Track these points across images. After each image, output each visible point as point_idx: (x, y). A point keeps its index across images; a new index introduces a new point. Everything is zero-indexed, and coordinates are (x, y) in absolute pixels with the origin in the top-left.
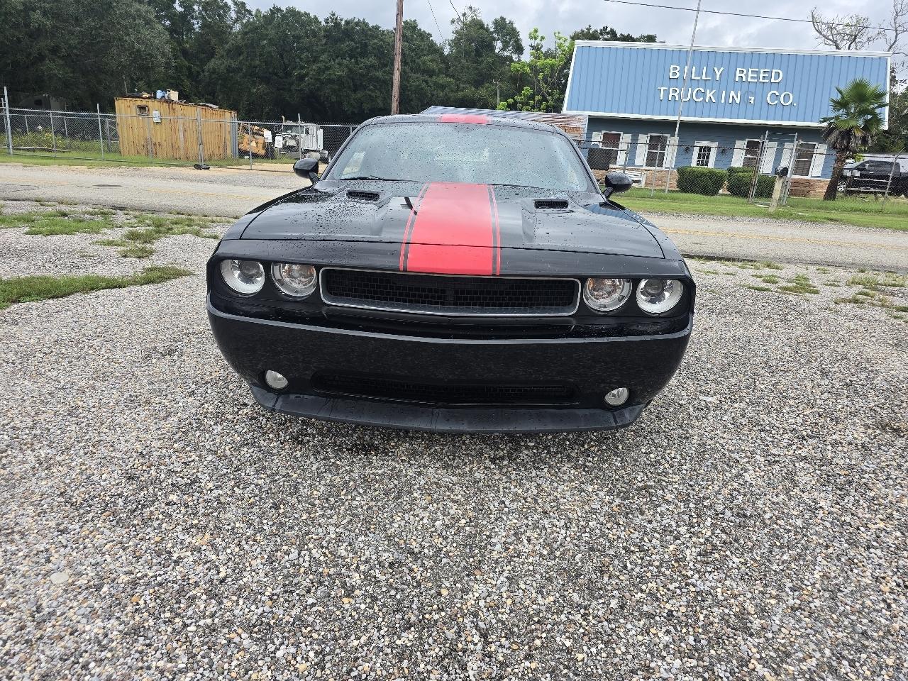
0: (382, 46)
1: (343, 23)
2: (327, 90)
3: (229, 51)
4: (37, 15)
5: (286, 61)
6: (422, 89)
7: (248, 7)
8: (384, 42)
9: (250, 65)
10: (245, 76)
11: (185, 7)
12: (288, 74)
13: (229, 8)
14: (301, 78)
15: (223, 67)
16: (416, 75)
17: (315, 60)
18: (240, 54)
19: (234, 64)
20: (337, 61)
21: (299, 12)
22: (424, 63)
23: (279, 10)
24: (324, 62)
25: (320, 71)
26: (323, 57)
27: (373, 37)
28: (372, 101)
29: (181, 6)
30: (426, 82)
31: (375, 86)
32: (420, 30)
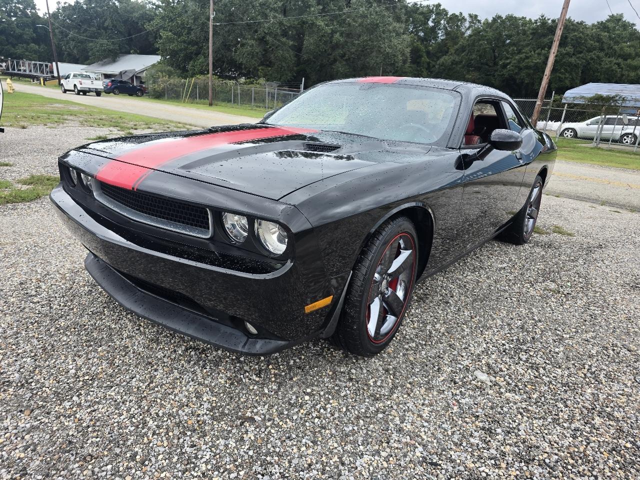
0: (580, 37)
1: (550, 21)
2: (523, 74)
3: (457, 50)
4: (337, 35)
5: (497, 54)
6: (613, 70)
7: (479, 18)
8: (583, 34)
9: (469, 58)
10: (463, 67)
11: (435, 23)
12: (496, 64)
13: (466, 20)
14: (505, 66)
15: (449, 61)
16: (609, 59)
17: (520, 52)
18: (463, 51)
19: (457, 59)
20: (537, 52)
21: (516, 17)
22: (622, 49)
23: (500, 17)
24: (526, 53)
25: (521, 60)
26: (527, 49)
27: (574, 30)
28: (561, 81)
29: (432, 22)
30: (619, 64)
31: (566, 70)
32: (625, 21)
